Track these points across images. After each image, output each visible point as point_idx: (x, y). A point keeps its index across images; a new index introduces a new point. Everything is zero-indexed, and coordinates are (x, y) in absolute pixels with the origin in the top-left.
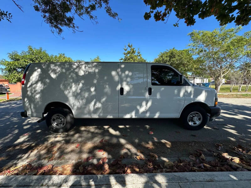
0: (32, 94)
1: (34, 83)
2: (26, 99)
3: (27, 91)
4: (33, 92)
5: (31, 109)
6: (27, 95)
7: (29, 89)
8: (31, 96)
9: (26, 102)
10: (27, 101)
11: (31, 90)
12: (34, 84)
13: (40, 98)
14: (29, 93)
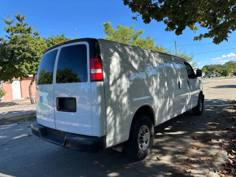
0: (118, 96)
1: (117, 76)
2: (109, 109)
3: (110, 92)
4: (118, 94)
5: (115, 128)
6: (110, 100)
7: (112, 89)
8: (117, 101)
9: (109, 115)
10: (110, 112)
11: (116, 90)
12: (118, 79)
13: (129, 103)
14: (113, 96)
